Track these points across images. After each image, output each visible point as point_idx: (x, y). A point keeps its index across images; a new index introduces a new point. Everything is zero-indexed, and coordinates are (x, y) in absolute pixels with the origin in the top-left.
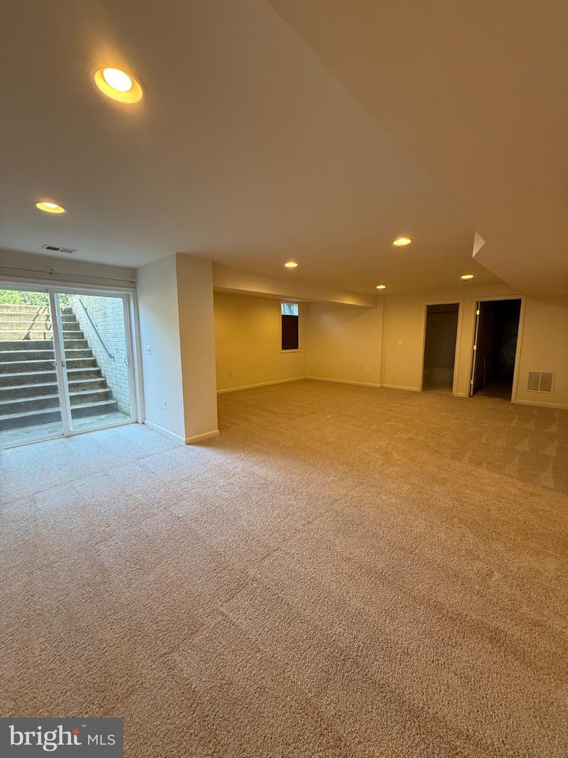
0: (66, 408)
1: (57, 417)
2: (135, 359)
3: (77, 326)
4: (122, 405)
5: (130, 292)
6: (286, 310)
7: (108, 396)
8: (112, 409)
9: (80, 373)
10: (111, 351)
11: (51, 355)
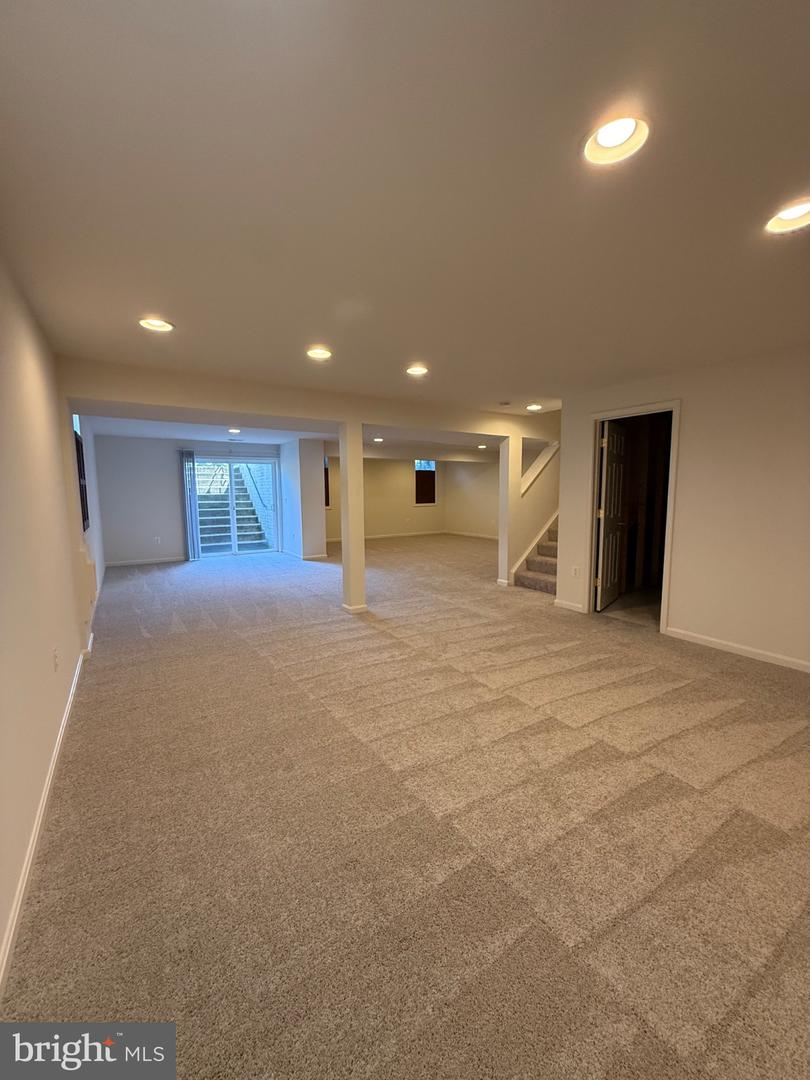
0: (235, 542)
1: (230, 546)
2: (278, 508)
3: (242, 483)
4: (270, 544)
5: (275, 460)
6: (420, 465)
7: (261, 537)
8: (265, 546)
9: (243, 519)
10: (266, 503)
11: (227, 505)
